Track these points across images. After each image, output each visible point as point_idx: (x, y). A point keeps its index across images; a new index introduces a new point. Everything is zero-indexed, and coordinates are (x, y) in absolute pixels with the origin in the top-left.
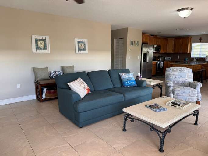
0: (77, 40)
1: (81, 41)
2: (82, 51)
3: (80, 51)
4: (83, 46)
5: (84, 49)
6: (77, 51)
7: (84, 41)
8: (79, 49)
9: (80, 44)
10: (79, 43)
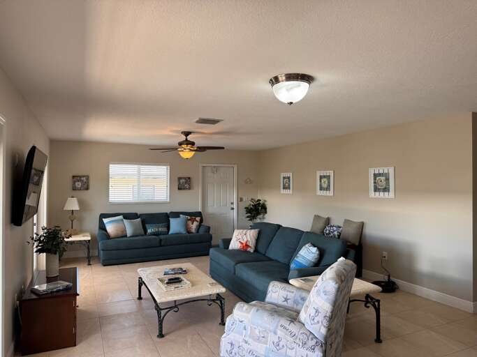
0: (372, 172)
1: (381, 172)
2: (382, 194)
3: (377, 193)
4: (384, 183)
5: (386, 189)
6: (372, 194)
7: (386, 171)
8: (376, 190)
9: (377, 178)
10: (375, 176)
